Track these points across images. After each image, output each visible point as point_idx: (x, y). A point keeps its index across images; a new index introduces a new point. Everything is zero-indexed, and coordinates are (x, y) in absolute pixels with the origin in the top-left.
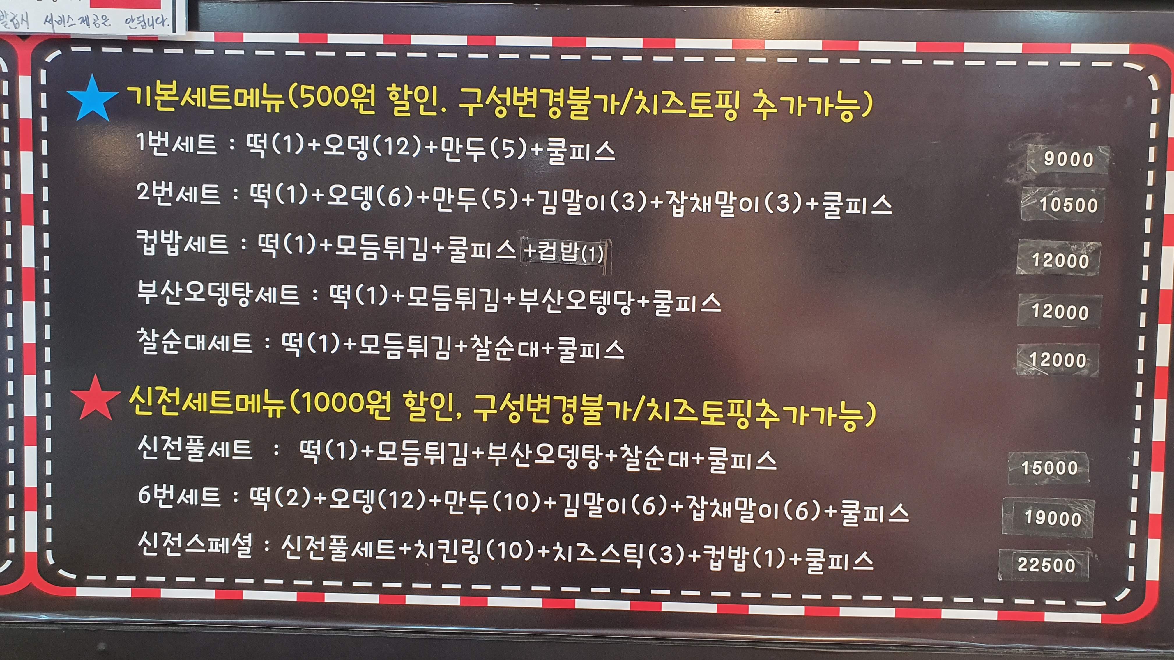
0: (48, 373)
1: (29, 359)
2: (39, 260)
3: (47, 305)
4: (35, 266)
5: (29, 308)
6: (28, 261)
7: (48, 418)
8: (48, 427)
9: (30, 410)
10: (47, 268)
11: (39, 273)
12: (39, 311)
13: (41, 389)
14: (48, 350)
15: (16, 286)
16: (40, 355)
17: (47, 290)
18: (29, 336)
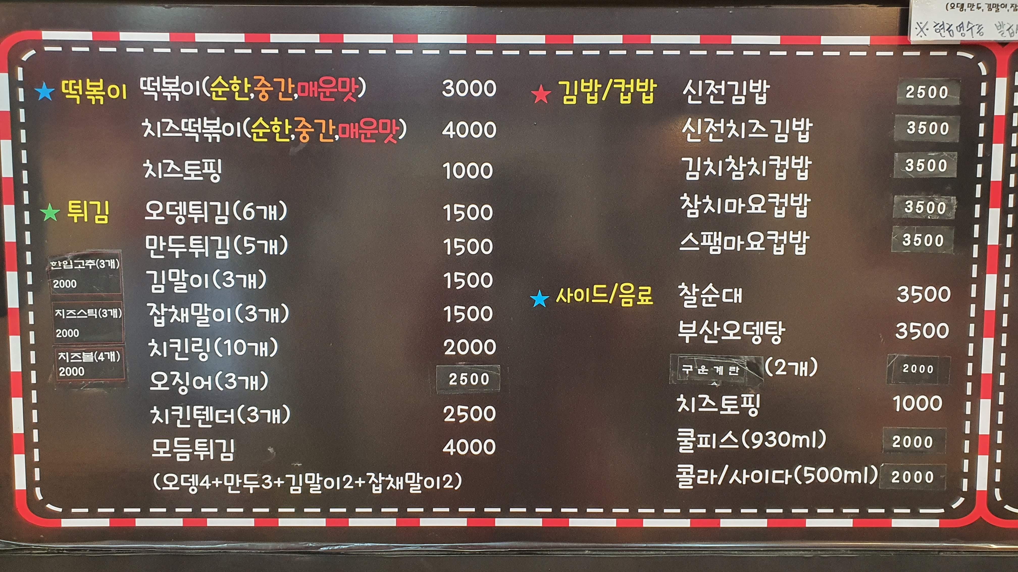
0: (1004, 336)
1: (989, 324)
2: (1002, 239)
3: (1007, 277)
4: (999, 243)
5: (991, 280)
6: (993, 239)
7: (1002, 375)
8: (1002, 383)
9: (987, 368)
10: (1009, 245)
11: (1002, 250)
12: (1000, 282)
13: (998, 349)
14: (1005, 316)
15: (982, 261)
16: (999, 320)
17: (1008, 265)
18: (990, 304)
